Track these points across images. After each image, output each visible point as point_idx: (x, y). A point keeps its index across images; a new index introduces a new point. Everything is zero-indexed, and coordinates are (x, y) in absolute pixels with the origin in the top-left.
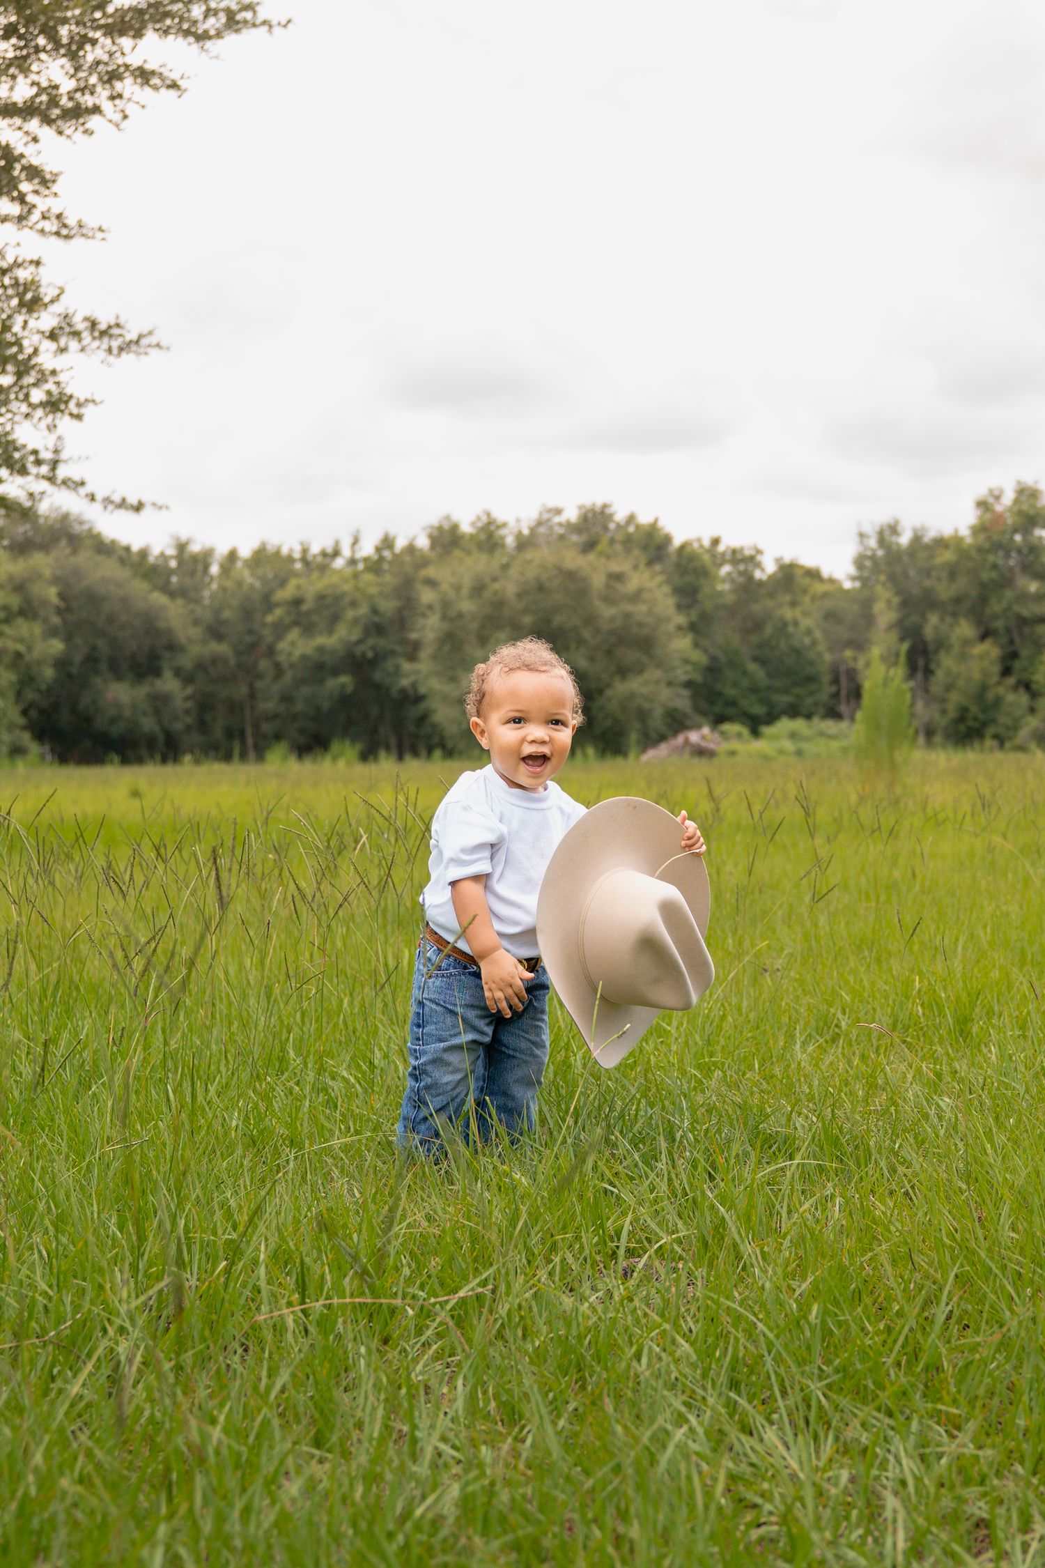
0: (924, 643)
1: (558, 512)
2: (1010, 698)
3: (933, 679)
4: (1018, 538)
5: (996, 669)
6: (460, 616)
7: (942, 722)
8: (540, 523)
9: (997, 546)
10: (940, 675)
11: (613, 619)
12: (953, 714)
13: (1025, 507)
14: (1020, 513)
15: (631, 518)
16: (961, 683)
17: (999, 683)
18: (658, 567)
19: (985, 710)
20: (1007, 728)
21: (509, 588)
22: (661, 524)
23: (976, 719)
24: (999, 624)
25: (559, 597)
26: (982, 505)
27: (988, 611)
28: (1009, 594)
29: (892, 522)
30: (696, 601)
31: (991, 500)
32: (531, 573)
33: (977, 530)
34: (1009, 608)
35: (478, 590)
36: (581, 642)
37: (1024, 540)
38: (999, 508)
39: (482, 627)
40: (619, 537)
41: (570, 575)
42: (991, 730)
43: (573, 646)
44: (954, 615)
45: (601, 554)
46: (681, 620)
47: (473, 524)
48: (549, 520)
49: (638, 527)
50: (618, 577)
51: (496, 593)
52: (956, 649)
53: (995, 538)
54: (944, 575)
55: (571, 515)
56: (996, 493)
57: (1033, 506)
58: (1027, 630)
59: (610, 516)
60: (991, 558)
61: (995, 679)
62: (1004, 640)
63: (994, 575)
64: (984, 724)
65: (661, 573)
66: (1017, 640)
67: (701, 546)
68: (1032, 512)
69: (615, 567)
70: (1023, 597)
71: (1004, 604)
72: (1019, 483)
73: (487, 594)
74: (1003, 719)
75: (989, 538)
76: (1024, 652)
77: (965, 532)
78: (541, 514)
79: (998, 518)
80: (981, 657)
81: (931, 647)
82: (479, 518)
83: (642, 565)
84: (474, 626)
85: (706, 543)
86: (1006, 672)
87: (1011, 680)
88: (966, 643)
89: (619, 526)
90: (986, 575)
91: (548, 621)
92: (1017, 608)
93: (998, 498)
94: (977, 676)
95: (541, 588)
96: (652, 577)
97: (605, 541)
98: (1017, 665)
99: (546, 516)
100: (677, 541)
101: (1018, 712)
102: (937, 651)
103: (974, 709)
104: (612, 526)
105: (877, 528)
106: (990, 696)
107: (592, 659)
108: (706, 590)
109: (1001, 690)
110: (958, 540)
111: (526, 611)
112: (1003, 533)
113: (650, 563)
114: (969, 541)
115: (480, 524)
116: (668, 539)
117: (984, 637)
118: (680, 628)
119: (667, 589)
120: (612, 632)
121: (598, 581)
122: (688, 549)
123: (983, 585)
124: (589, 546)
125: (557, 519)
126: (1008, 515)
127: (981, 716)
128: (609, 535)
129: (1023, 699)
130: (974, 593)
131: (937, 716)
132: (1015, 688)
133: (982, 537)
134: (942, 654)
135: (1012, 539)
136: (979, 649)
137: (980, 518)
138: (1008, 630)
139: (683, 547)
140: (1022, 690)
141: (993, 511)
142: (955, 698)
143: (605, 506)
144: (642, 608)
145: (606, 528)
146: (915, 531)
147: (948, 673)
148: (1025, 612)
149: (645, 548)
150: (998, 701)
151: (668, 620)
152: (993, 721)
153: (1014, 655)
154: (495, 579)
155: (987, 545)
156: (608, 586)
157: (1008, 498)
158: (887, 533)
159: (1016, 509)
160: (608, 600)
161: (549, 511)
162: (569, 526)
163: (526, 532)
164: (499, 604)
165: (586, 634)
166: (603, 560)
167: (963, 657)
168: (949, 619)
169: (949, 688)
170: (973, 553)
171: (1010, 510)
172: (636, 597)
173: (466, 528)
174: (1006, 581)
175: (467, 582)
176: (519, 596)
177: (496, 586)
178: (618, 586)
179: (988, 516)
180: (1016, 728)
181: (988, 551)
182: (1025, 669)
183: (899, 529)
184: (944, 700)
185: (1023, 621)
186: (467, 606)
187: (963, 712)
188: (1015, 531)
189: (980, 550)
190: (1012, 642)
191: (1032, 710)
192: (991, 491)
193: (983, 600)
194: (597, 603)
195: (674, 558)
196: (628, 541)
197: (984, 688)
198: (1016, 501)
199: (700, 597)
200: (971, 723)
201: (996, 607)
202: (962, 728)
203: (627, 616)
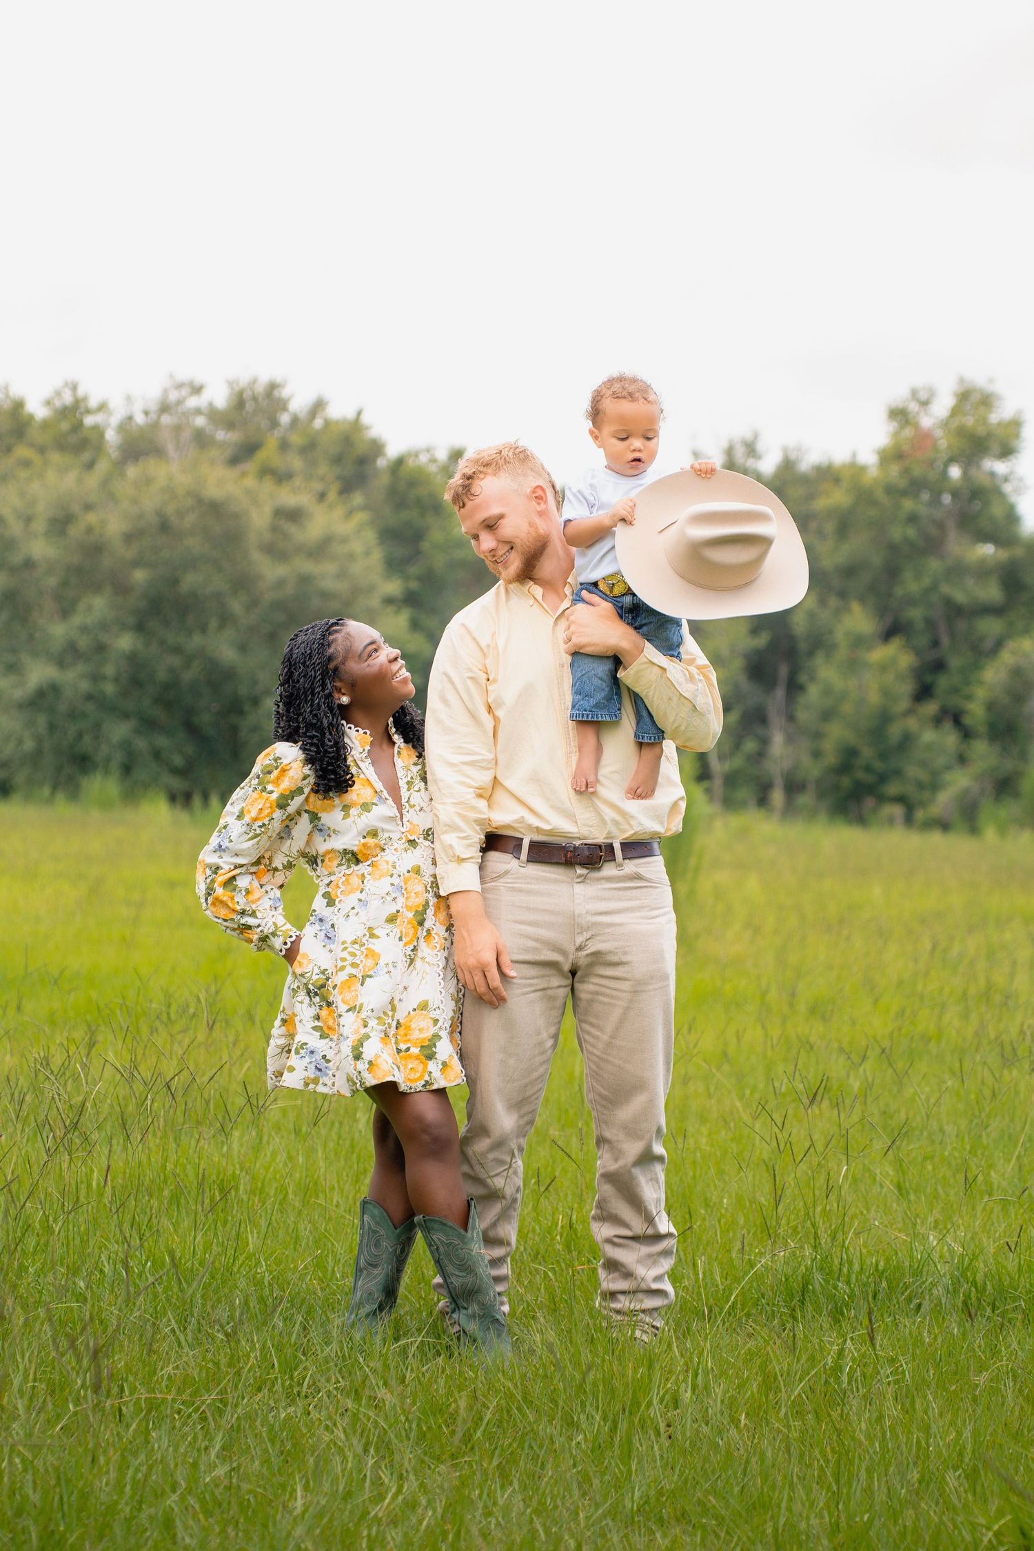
0: (791, 639)
1: (197, 390)
2: (928, 736)
3: (802, 700)
4: (955, 472)
5: (906, 689)
6: (29, 564)
7: (813, 770)
8: (165, 408)
9: (915, 486)
10: (813, 693)
11: (281, 583)
12: (831, 759)
13: (969, 421)
14: (961, 432)
15: (318, 406)
16: (847, 708)
17: (909, 712)
18: (358, 498)
19: (883, 756)
20: (921, 786)
21: (114, 525)
22: (366, 419)
23: (868, 769)
24: (916, 614)
25: (194, 544)
26: (899, 415)
27: (899, 592)
28: (934, 565)
29: (748, 435)
30: (418, 552)
31: (913, 407)
32: (150, 502)
33: (891, 456)
34: (934, 587)
35: (61, 523)
36: (226, 619)
37: (965, 474)
38: (926, 422)
39: (65, 584)
40: (296, 439)
41: (215, 509)
42: (892, 789)
43: (213, 623)
44: (843, 595)
45: (266, 471)
46: (393, 587)
47: (48, 403)
48: (180, 402)
49: (327, 423)
50: (294, 515)
51: (90, 530)
52: (842, 653)
53: (917, 471)
54: (830, 527)
55: (218, 396)
56: (923, 396)
57: (985, 421)
58: (961, 625)
59: (282, 405)
60: (908, 505)
61: (904, 704)
62: (923, 640)
63: (911, 532)
64: (883, 778)
65: (364, 508)
66: (945, 641)
67: (434, 461)
68: (981, 431)
69: (289, 497)
70: (957, 571)
71: (927, 581)
72: (962, 380)
73: (75, 531)
74: (914, 772)
75: (906, 471)
76: (955, 662)
77: (868, 458)
78: (166, 391)
79: (924, 437)
80: (883, 668)
81: (803, 646)
82: (58, 394)
83: (332, 496)
84: (52, 581)
85: (442, 455)
86: (924, 692)
87: (931, 708)
88: (859, 642)
89: (295, 420)
90: (897, 533)
91: (175, 582)
92: (946, 589)
93: (925, 404)
94: (874, 698)
95: (164, 526)
96: (349, 514)
97: (272, 442)
98: (943, 682)
99: (173, 396)
100: (393, 450)
101: (940, 761)
102: (811, 653)
103: (867, 753)
104: (285, 419)
105: (724, 444)
106: (895, 731)
107: (243, 648)
108: (436, 535)
109: (912, 724)
110: (856, 469)
111: (137, 563)
112: (931, 463)
113: (347, 488)
114: (874, 473)
115: (58, 404)
116: (377, 448)
117: (889, 634)
118: (389, 601)
119: (371, 536)
120: (278, 605)
121: (259, 520)
122: (411, 463)
123: (893, 548)
124: (245, 451)
125: (192, 402)
126: (939, 433)
127: (878, 765)
128: (277, 433)
129: (950, 739)
130: (877, 560)
131: (806, 760)
132: (937, 721)
133: (894, 470)
134: (819, 659)
135: (944, 473)
136: (880, 654)
137: (896, 434)
138: (930, 623)
139: (400, 462)
140: (948, 725)
141: (916, 426)
142: (837, 733)
143: (273, 387)
144: (330, 568)
145: (274, 424)
146: (785, 450)
147: (827, 691)
148: (960, 597)
149: (338, 460)
150: (907, 741)
151: (371, 589)
152: (898, 773)
153: (939, 666)
154: (88, 507)
155: (903, 483)
156: (274, 529)
157: (942, 406)
158: (740, 452)
159: (955, 424)
160: (275, 551)
161: (180, 386)
162: (213, 415)
163: (140, 419)
164: (95, 549)
165: (236, 606)
166: (268, 485)
167: (853, 666)
168: (833, 601)
169: (827, 715)
170: (880, 495)
171: (945, 424)
172: (320, 550)
173: (37, 409)
174: (931, 544)
175: (43, 511)
176: (129, 538)
177: (92, 518)
178: (292, 529)
179: (908, 432)
180: (934, 786)
181: (904, 493)
182: (955, 690)
183: (760, 447)
184: (818, 736)
185: (955, 611)
186: (40, 549)
187: (849, 756)
188: (951, 460)
189: (890, 490)
190: (936, 644)
191: (962, 759)
192: (914, 393)
193: (892, 572)
194: (256, 556)
195: (384, 480)
196: (310, 448)
197: (885, 718)
198: (956, 411)
199: (425, 546)
200: (861, 775)
201: (911, 585)
202: (846, 782)
203: (305, 580)
